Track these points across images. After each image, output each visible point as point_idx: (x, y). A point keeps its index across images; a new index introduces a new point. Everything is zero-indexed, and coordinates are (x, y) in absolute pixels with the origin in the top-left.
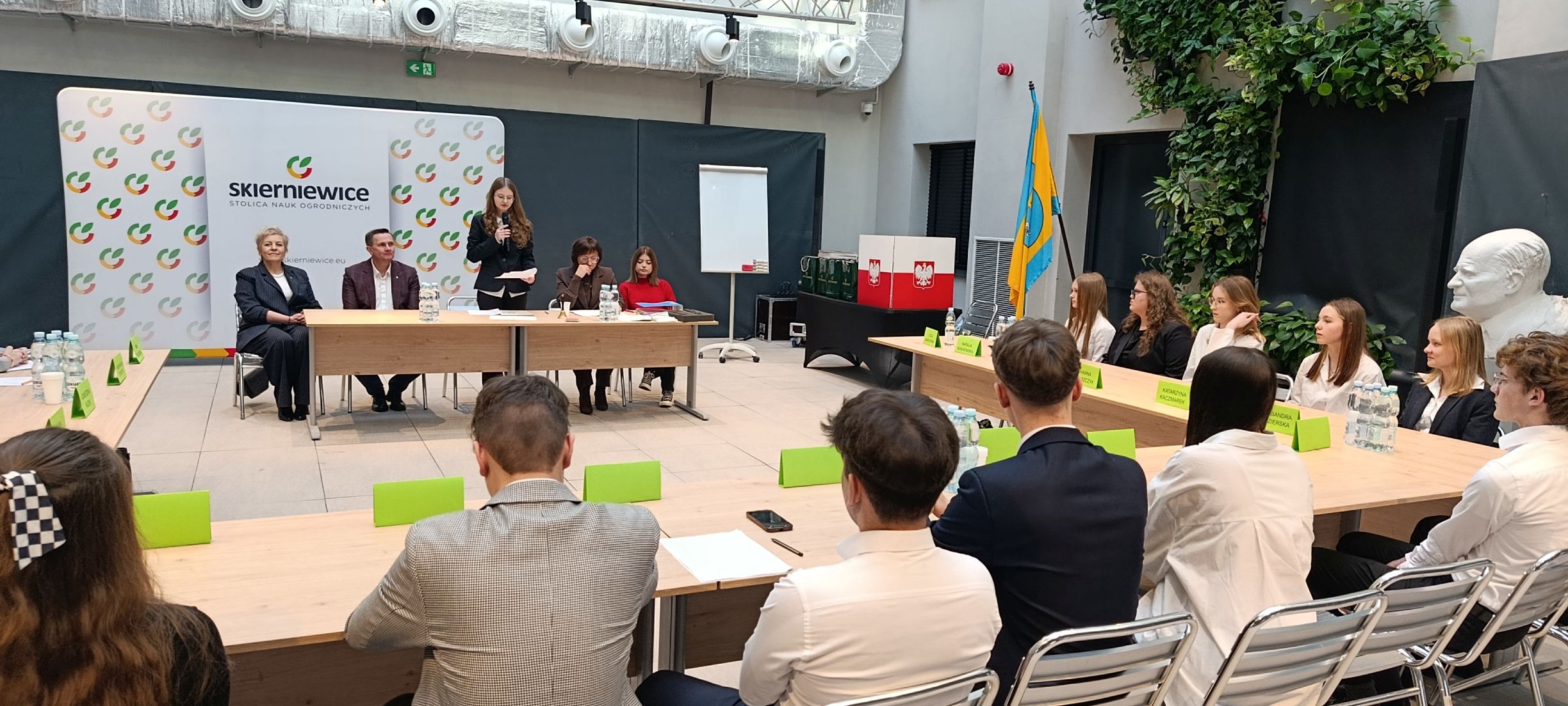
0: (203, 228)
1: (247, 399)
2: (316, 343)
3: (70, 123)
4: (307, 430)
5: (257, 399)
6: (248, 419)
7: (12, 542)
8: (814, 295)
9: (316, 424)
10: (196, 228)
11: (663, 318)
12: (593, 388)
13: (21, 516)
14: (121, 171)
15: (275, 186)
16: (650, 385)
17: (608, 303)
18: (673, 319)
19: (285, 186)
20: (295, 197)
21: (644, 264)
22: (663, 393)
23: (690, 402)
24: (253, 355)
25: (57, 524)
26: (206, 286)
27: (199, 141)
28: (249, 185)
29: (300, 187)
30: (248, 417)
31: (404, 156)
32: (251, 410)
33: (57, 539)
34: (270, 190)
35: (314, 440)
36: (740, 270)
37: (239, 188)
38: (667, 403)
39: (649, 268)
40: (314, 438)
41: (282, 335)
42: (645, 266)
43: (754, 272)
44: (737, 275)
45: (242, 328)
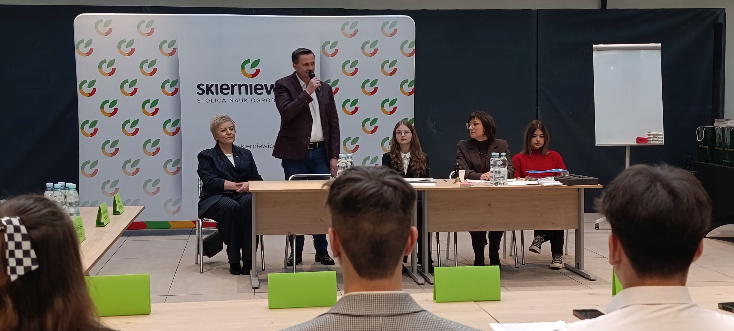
0: (177, 122)
1: (206, 259)
2: (256, 208)
3: (82, 41)
4: (249, 281)
5: (214, 258)
6: (205, 273)
7: (6, 263)
8: (710, 164)
9: (257, 276)
10: (172, 122)
11: (549, 182)
12: (487, 248)
13: (11, 245)
14: (117, 78)
15: (232, 85)
16: (540, 248)
17: (497, 169)
18: (558, 183)
19: (239, 85)
20: (247, 93)
21: (539, 138)
22: (554, 256)
23: (579, 264)
24: (211, 220)
25: (33, 253)
26: (179, 169)
27: (175, 50)
28: (212, 85)
29: (251, 85)
30: (205, 272)
31: (333, 55)
32: (208, 267)
33: (33, 264)
34: (228, 88)
35: (254, 288)
36: (634, 143)
37: (204, 88)
38: (558, 265)
39: (542, 141)
40: (254, 287)
41: (231, 202)
42: (538, 140)
43: (648, 144)
44: (632, 147)
45: (203, 198)
